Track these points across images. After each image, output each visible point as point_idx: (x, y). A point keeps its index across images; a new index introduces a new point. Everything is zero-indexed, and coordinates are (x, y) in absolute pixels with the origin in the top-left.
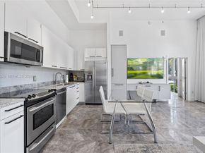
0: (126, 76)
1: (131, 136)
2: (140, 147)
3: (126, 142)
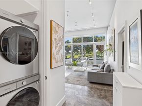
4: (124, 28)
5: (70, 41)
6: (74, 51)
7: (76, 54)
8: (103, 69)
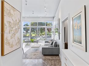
4: (67, 18)
5: (28, 24)
6: (32, 31)
7: (33, 33)
8: (52, 45)
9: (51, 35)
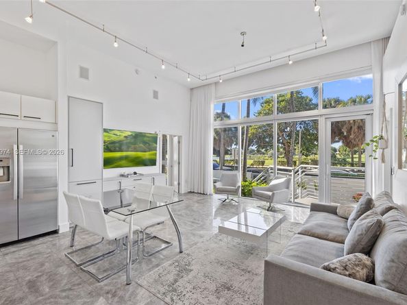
0: (101, 162)
1: (150, 260)
2: (170, 265)
3: (150, 270)
9: (363, 165)
